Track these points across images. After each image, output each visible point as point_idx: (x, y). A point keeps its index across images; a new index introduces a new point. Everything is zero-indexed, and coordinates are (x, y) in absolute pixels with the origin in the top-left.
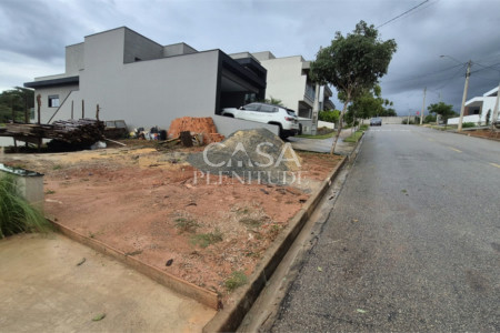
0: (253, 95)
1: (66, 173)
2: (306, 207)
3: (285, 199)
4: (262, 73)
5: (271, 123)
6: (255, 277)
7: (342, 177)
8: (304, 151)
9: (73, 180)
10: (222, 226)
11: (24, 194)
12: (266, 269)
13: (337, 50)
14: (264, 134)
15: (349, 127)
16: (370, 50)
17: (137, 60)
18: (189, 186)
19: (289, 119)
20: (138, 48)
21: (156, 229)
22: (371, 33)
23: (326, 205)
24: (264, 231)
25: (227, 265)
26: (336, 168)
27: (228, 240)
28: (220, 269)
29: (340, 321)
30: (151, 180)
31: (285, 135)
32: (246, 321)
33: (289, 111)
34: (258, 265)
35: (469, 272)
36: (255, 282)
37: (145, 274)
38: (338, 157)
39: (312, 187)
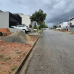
0: (19, 23)
2: (31, 47)
3: (27, 46)
4: (21, 18)
5: (23, 29)
7: (39, 40)
12: (22, 63)
13: (36, 14)
14: (22, 32)
19: (27, 29)
22: (42, 12)
23: (35, 47)
24: (22, 54)
25: (12, 65)
27: (12, 58)
31: (26, 32)
33: (27, 27)
36: (19, 67)
39: (32, 43)
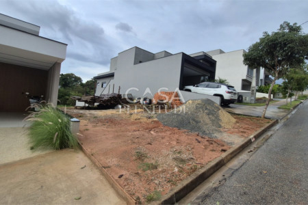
1: (97, 120)
2: (224, 155)
3: (211, 147)
5: (216, 95)
6: (166, 197)
8: (239, 114)
9: (100, 124)
10: (161, 160)
12: (176, 193)
13: (264, 44)
15: (285, 97)
16: (292, 41)
17: (140, 62)
18: (152, 132)
19: (229, 93)
21: (124, 155)
23: (244, 156)
25: (153, 185)
26: (263, 129)
27: (160, 170)
28: (148, 187)
30: (134, 127)
34: (172, 190)
37: (108, 180)
38: (267, 120)
39: (236, 141)
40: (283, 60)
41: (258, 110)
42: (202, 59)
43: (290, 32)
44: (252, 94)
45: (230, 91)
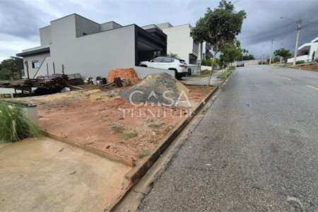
0: (159, 52)
1: (48, 106)
2: (187, 116)
4: (164, 37)
5: (170, 69)
6: (154, 152)
8: (189, 85)
9: (52, 110)
10: (138, 129)
11: (27, 117)
12: (160, 148)
13: (208, 19)
14: (166, 75)
15: (221, 68)
16: (228, 18)
17: (84, 34)
18: (120, 109)
19: (182, 66)
20: (85, 27)
21: (101, 132)
22: (230, 7)
23: (200, 115)
24: (161, 131)
25: (139, 147)
26: (209, 94)
27: (141, 136)
28: (135, 149)
29: (197, 169)
30: (98, 107)
31: (179, 76)
32: (148, 172)
33: (181, 61)
35: (272, 144)
36: (154, 155)
37: (96, 153)
38: (211, 88)
39: (193, 106)
40: (222, 35)
41: (204, 81)
42: (154, 33)
43: (226, 9)
44: (198, 67)
45: (182, 64)
